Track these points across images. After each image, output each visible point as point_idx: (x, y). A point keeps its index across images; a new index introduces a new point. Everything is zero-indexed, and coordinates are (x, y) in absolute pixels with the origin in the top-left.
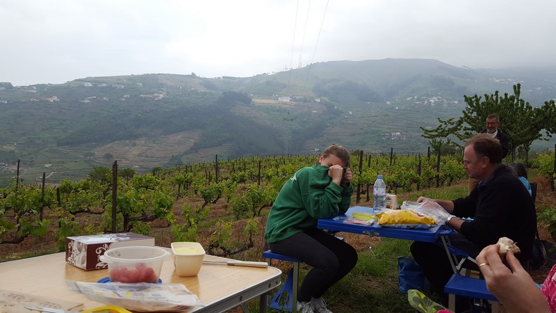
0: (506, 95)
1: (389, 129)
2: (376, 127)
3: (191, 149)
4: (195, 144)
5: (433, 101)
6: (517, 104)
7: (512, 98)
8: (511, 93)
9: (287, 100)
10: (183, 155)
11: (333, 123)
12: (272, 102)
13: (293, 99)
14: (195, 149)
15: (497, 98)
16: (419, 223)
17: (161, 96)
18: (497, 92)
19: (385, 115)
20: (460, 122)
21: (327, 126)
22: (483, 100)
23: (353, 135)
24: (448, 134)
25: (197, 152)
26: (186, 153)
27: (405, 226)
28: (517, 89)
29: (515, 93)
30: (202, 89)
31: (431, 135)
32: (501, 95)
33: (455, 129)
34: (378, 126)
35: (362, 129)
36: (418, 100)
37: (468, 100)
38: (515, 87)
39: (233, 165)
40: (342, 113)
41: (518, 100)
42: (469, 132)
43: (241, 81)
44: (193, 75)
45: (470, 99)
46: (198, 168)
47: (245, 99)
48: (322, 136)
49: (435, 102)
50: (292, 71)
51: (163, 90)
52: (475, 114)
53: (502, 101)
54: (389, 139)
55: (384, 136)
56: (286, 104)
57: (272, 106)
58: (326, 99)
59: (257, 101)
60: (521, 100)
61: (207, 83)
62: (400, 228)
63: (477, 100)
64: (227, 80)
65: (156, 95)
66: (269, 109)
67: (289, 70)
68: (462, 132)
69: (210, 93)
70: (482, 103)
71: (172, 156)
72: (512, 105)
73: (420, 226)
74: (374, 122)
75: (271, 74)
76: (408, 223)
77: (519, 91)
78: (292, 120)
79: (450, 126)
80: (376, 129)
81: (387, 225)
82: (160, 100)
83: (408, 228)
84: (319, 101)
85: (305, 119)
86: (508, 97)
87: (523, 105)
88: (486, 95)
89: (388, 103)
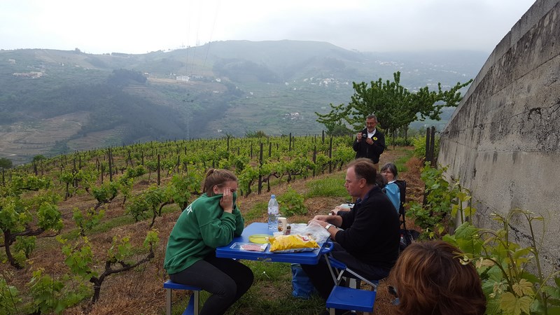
0: (388, 82)
1: (288, 109)
2: (276, 107)
3: (79, 133)
4: (83, 128)
5: (327, 83)
6: (397, 90)
7: (393, 85)
8: (392, 80)
9: (186, 79)
10: (69, 140)
11: (234, 104)
12: (170, 81)
13: (193, 78)
14: (84, 132)
15: (380, 84)
16: (305, 247)
17: (39, 74)
18: (380, 79)
19: (284, 96)
20: (349, 107)
21: (229, 107)
22: (369, 86)
23: (255, 115)
24: (339, 119)
25: (85, 136)
26: (73, 138)
27: (292, 250)
28: (397, 76)
29: (395, 80)
30: (89, 67)
31: (325, 120)
32: (384, 81)
33: (345, 114)
34: (278, 106)
35: (263, 110)
36: (314, 81)
37: (356, 86)
38: (395, 74)
39: (129, 152)
40: (244, 93)
41: (398, 87)
42: (357, 116)
43: (133, 58)
44: (77, 51)
45: (358, 86)
46: (88, 157)
47: (140, 79)
48: (224, 117)
49: (328, 84)
50: (189, 49)
51: (41, 68)
52: (362, 100)
53: (384, 87)
54: (289, 119)
55: (284, 116)
56: (184, 83)
57: (169, 86)
58: (226, 79)
59: (153, 79)
60: (401, 87)
61: (94, 60)
62: (289, 253)
63: (364, 87)
64: (117, 57)
65: (33, 73)
66: (167, 89)
67: (186, 47)
68: (351, 117)
69: (98, 71)
70: (368, 90)
71: (57, 142)
72: (393, 91)
73: (305, 249)
74: (274, 102)
75: (167, 51)
76: (295, 248)
77: (399, 78)
78: (192, 101)
79: (340, 111)
80: (277, 109)
81: (277, 251)
82: (39, 79)
83: (296, 252)
84: (219, 81)
85: (206, 100)
86: (390, 83)
87: (401, 91)
88: (372, 82)
89: (286, 83)
